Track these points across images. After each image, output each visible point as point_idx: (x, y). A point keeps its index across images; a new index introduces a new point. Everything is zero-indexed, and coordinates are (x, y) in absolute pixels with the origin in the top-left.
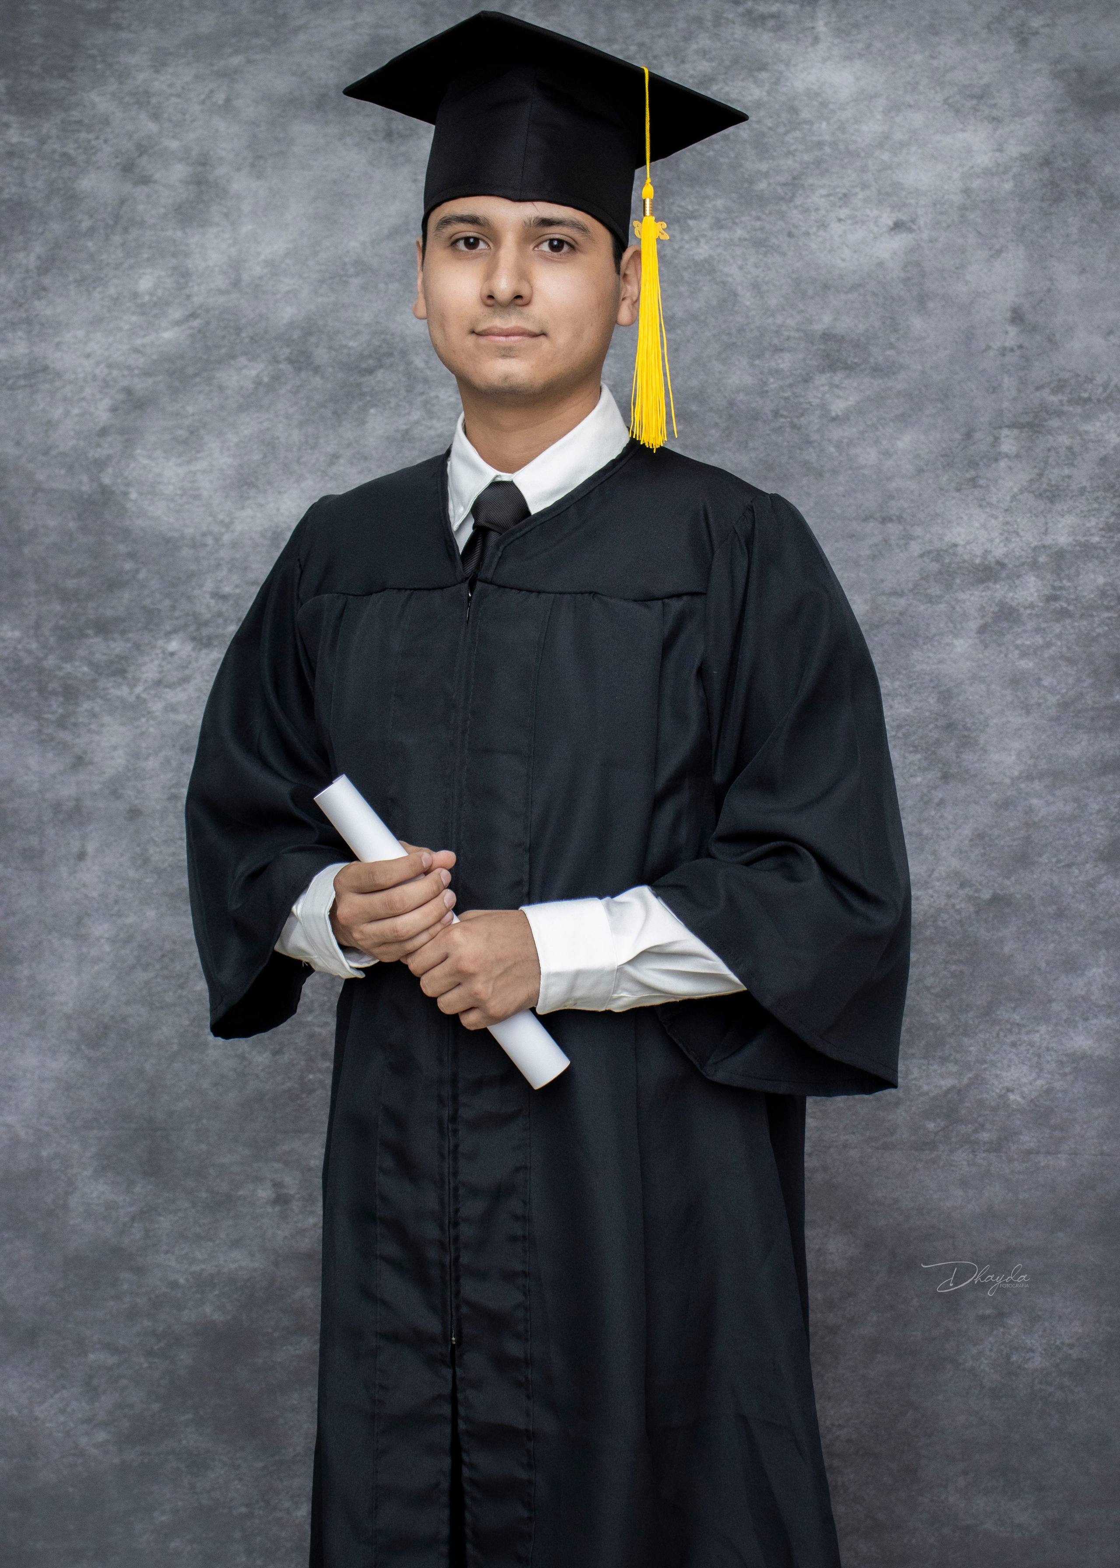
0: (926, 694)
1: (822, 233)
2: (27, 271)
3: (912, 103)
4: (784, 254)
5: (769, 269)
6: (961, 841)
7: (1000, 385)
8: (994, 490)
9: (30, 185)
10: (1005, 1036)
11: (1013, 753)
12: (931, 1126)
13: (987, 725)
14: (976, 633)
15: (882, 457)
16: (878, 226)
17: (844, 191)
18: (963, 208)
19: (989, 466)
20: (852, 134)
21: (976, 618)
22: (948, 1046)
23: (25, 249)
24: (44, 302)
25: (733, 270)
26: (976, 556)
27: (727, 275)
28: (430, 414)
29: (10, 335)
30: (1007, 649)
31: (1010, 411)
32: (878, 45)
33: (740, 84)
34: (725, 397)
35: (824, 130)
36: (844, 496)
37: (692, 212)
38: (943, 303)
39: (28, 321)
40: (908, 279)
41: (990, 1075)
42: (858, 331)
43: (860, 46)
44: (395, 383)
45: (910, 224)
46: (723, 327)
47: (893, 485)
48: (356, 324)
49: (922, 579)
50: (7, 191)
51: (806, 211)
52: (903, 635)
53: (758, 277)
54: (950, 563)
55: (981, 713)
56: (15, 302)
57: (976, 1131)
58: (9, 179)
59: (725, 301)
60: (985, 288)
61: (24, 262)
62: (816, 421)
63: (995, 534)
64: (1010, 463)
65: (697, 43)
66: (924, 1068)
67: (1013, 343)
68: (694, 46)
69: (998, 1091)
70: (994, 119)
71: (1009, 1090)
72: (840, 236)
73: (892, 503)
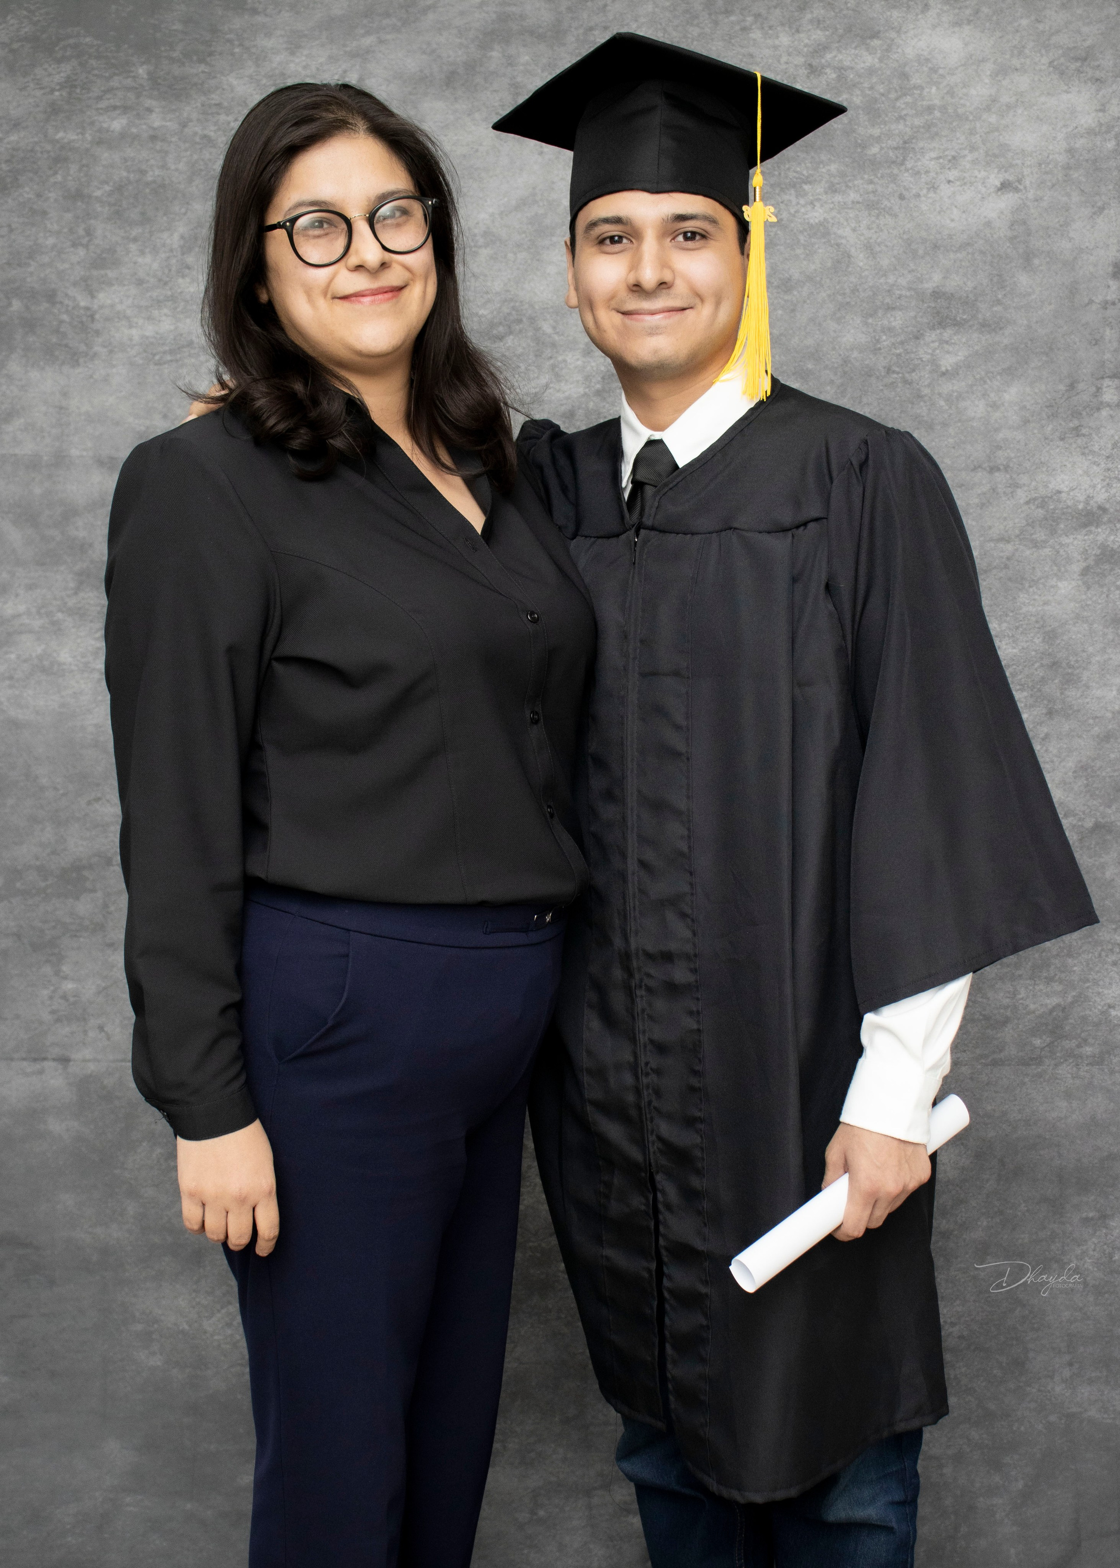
0: (1032, 635)
1: (931, 195)
2: (171, 250)
3: (1018, 66)
4: (896, 216)
5: (882, 230)
6: (1066, 774)
7: (1102, 337)
8: (1096, 438)
9: (173, 167)
10: (1107, 956)
11: (1114, 688)
12: (1038, 1042)
13: (1090, 663)
14: (1079, 575)
15: (989, 409)
16: (985, 187)
17: (953, 153)
18: (1067, 167)
19: (1092, 415)
20: (961, 98)
21: (1079, 561)
22: (1053, 967)
23: (169, 230)
24: (188, 280)
25: (846, 232)
26: (1080, 502)
27: (841, 237)
28: (558, 377)
29: (156, 313)
30: (1109, 590)
31: (1111, 362)
32: (985, 10)
33: (853, 51)
34: (840, 355)
35: (933, 96)
36: (954, 448)
37: (808, 177)
38: (1048, 259)
39: (173, 299)
40: (1015, 237)
41: (1093, 993)
42: (967, 289)
43: (968, 12)
44: (524, 348)
45: (1017, 184)
46: (838, 287)
47: (1001, 436)
48: (487, 293)
49: (1028, 525)
50: (151, 173)
51: (916, 174)
52: (1010, 579)
53: (871, 238)
54: (1054, 509)
55: (1084, 651)
56: (160, 280)
57: (1079, 1046)
58: (152, 162)
59: (839, 262)
60: (1087, 244)
61: (168, 241)
62: (927, 376)
63: (1097, 480)
64: (1111, 412)
65: (812, 12)
66: (1031, 988)
67: (1114, 296)
68: (809, 16)
69: (1100, 1007)
70: (1097, 80)
71: (1110, 1006)
72: (949, 197)
73: (1000, 453)
